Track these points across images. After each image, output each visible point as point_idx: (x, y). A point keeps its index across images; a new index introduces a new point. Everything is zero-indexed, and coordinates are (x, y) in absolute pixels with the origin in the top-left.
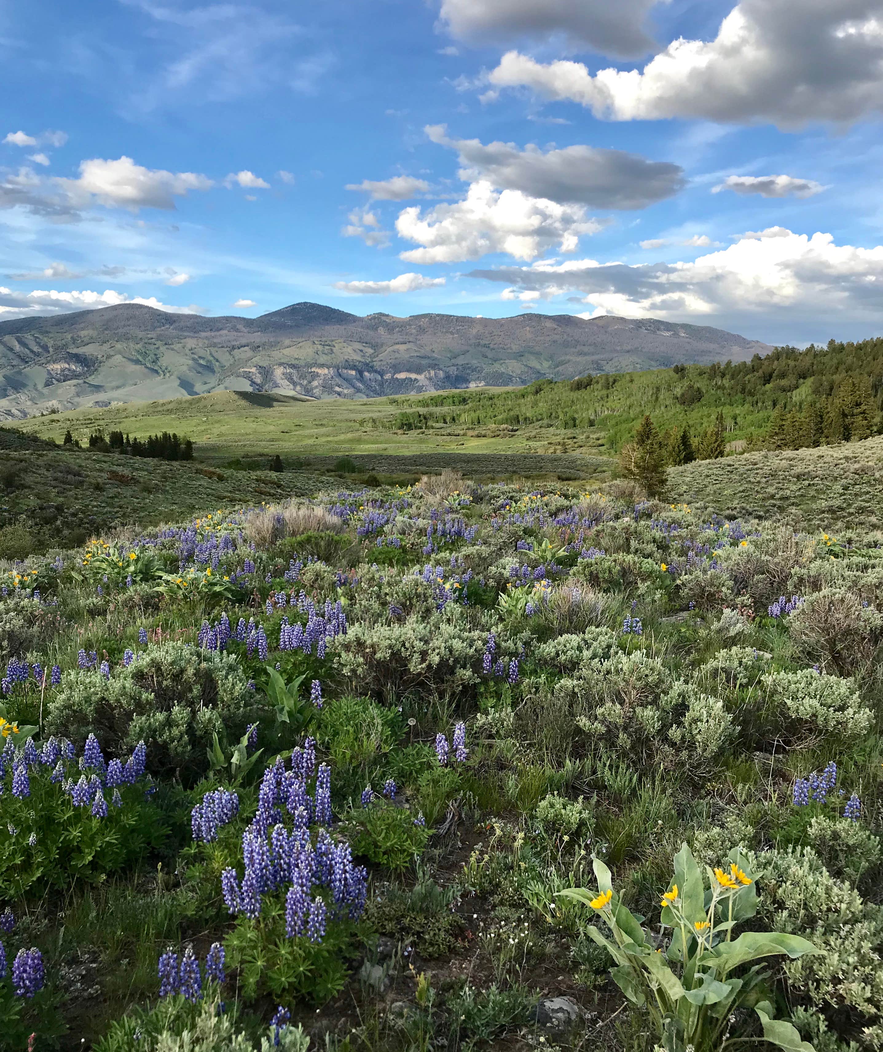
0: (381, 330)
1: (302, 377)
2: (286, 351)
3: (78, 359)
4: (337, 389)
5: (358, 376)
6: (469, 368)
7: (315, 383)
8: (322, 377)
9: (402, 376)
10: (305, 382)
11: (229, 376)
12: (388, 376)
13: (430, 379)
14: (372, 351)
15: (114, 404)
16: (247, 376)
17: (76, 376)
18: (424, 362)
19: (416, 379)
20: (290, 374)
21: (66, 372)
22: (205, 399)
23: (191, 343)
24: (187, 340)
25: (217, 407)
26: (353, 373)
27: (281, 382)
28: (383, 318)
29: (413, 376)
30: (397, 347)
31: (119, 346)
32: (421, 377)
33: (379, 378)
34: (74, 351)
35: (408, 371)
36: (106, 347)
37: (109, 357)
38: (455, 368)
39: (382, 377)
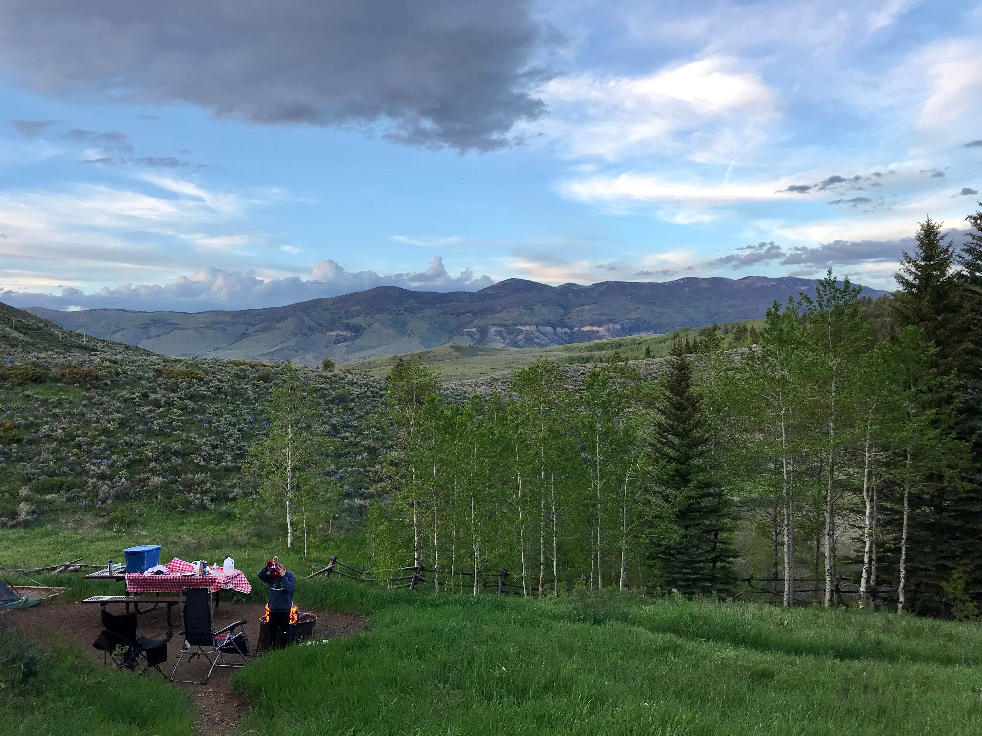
0: (571, 296)
1: (510, 333)
2: (499, 315)
3: (347, 327)
4: (536, 341)
5: (553, 331)
6: (640, 321)
7: (520, 337)
8: (525, 333)
9: (587, 329)
10: (512, 337)
11: (456, 335)
12: (576, 329)
13: (609, 330)
14: (563, 312)
15: (373, 358)
16: (470, 334)
17: (346, 340)
18: (604, 318)
19: (597, 331)
20: (501, 331)
21: (340, 337)
22: (430, 352)
23: (429, 312)
24: (426, 310)
25: (438, 358)
26: (549, 328)
27: (495, 337)
28: (572, 287)
29: (595, 329)
30: (583, 307)
31: (377, 316)
32: (601, 329)
33: (568, 331)
34: (346, 322)
35: (592, 325)
36: (368, 318)
37: (370, 325)
38: (628, 321)
39: (571, 330)
